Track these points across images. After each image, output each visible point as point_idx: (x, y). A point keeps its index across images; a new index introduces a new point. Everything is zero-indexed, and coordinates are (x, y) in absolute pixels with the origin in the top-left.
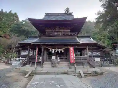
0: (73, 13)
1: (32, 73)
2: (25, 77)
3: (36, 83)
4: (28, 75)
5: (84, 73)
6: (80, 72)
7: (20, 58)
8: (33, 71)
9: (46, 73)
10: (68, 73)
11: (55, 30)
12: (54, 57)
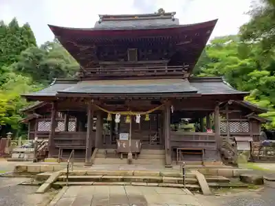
0: (175, 13)
1: (57, 180)
2: (39, 190)
4: (48, 185)
5: (208, 181)
6: (195, 178)
7: (36, 139)
8: (62, 174)
10: (162, 181)
11: (126, 60)
12: (124, 137)
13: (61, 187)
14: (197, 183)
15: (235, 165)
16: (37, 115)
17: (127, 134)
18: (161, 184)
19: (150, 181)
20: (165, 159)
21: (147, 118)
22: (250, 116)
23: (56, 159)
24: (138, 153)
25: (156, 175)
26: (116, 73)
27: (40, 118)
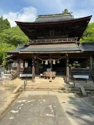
0: (72, 13)
1: (21, 88)
2: (13, 92)
3: (24, 101)
5: (85, 90)
6: (80, 88)
7: (12, 70)
8: (22, 86)
9: (39, 88)
11: (49, 36)
14: (81, 91)
16: (12, 60)
17: (50, 69)
23: (20, 79)
24: (55, 77)
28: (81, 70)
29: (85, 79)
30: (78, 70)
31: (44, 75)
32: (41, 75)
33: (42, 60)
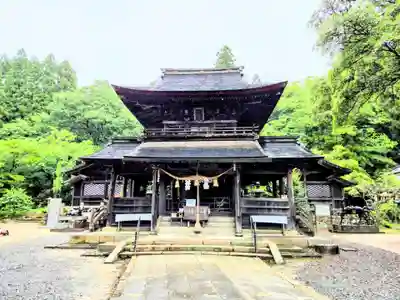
0: (243, 67)
2: (108, 260)
5: (281, 251)
6: (268, 247)
7: (82, 204)
9: (170, 249)
10: (233, 251)
11: (192, 120)
12: (190, 203)
13: (129, 257)
14: (270, 252)
15: (311, 234)
16: (84, 177)
17: (194, 201)
18: (232, 253)
19: (220, 250)
20: (235, 227)
21: (216, 184)
22: (330, 177)
23: (115, 228)
24: (206, 221)
25: (226, 244)
26: (180, 134)
27: (87, 179)
28: (269, 203)
29: (279, 226)
30: (262, 203)
31: (180, 216)
32: (174, 215)
33: (177, 178)
